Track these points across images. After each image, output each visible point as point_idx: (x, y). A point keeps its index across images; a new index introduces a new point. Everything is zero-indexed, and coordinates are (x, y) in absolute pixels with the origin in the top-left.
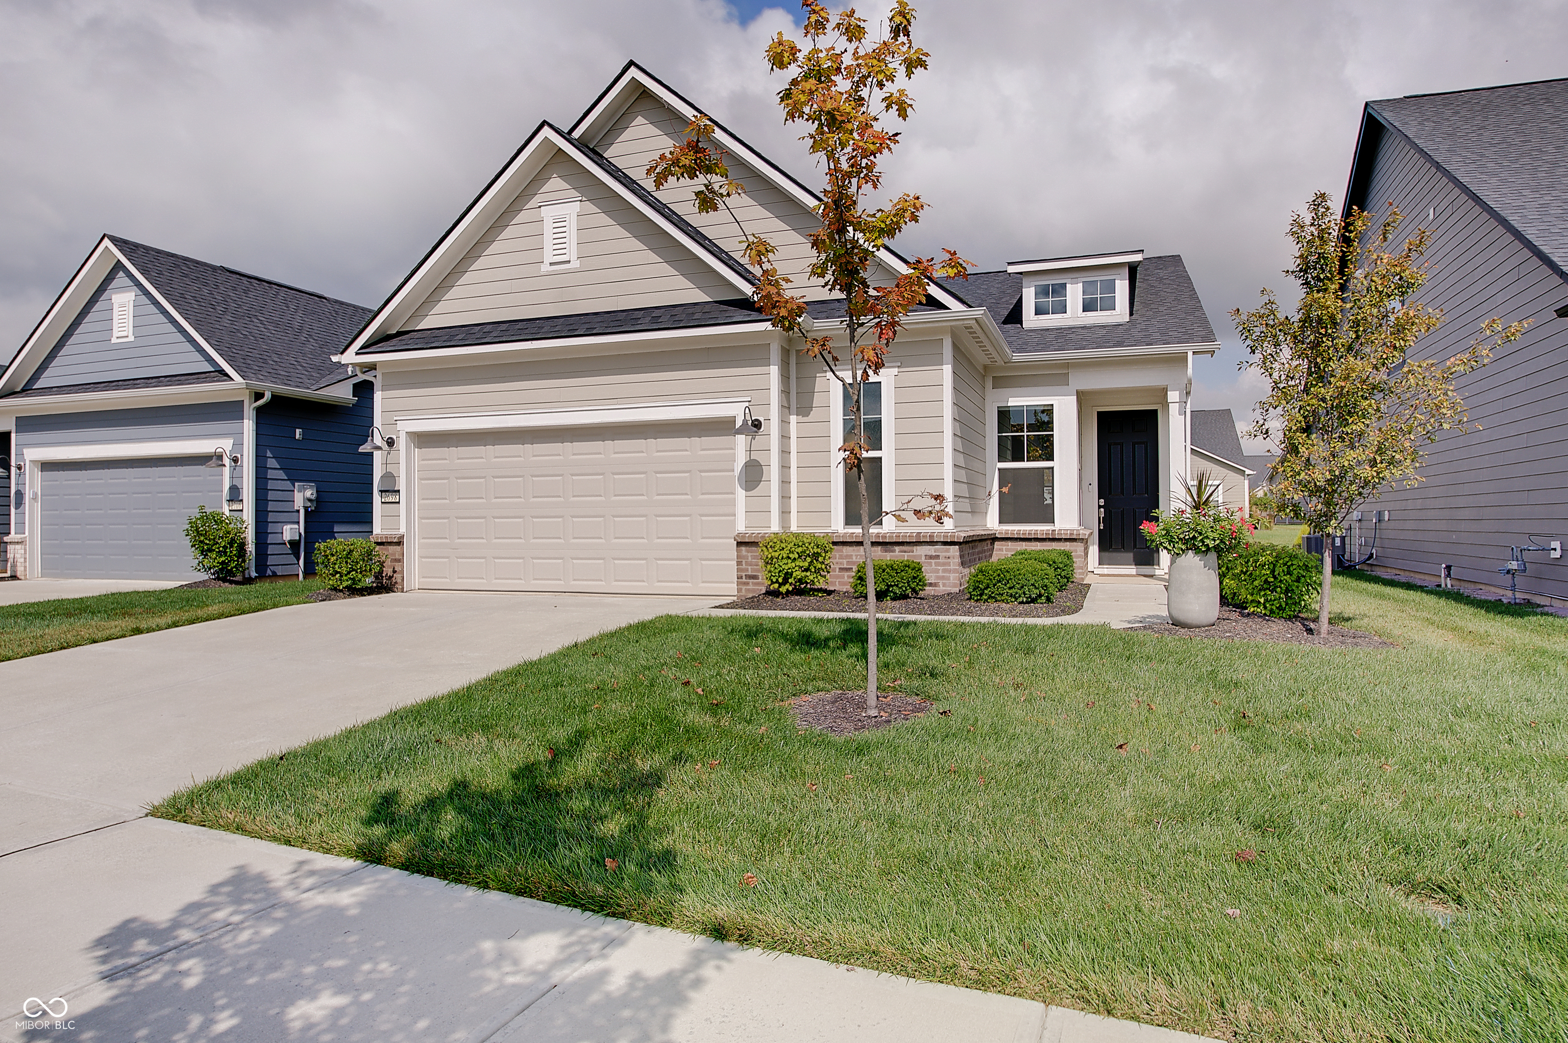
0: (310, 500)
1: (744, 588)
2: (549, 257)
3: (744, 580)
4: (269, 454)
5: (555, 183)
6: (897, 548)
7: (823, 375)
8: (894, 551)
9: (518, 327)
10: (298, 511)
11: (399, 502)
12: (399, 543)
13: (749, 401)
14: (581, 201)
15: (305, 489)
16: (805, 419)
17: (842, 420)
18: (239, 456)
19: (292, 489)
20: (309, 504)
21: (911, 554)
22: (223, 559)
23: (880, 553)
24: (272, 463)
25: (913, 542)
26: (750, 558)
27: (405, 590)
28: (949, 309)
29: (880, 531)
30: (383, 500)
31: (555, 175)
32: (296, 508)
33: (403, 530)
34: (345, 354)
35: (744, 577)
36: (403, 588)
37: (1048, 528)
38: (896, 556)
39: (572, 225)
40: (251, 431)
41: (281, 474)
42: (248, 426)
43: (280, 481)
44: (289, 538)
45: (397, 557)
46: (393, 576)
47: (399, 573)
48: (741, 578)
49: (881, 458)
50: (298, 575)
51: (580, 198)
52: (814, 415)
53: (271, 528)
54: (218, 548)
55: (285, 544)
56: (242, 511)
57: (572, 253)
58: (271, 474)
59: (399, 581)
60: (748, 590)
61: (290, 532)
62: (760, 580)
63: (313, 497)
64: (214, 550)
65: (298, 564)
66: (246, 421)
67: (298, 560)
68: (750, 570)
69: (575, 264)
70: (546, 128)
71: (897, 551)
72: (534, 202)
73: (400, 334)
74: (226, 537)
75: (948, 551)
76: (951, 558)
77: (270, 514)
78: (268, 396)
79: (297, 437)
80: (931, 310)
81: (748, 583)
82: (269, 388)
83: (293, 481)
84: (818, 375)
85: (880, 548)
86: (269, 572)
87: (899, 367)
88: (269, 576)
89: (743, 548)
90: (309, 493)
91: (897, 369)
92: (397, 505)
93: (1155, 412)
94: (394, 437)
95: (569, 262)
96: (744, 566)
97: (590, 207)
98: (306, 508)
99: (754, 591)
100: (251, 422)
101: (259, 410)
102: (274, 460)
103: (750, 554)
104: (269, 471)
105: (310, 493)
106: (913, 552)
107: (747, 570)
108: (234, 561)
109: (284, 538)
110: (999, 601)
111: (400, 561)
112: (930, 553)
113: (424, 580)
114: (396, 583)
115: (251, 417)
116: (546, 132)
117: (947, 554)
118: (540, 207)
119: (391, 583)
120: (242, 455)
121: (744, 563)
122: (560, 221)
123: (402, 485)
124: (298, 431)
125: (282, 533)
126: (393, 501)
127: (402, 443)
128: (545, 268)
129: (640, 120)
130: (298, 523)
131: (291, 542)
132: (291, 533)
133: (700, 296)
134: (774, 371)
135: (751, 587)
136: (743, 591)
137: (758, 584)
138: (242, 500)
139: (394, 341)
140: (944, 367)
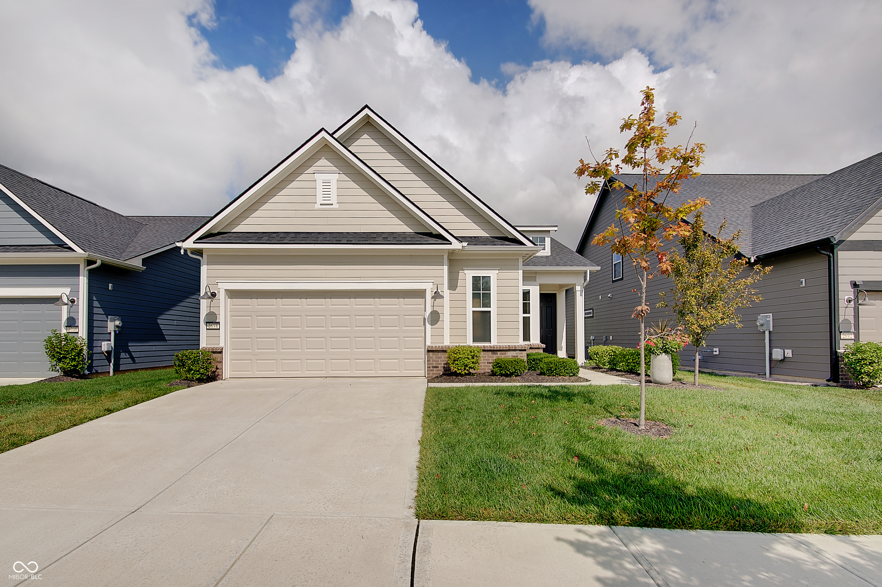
0: (117, 327)
1: (431, 372)
2: (320, 200)
3: (431, 368)
4: (94, 299)
5: (323, 162)
6: (499, 353)
7: (463, 271)
8: (497, 354)
9: (301, 236)
10: (110, 333)
11: (219, 329)
12: (221, 352)
13: (433, 282)
14: (339, 173)
15: (115, 320)
16: (454, 292)
17: (472, 293)
18: (75, 299)
19: (107, 320)
20: (117, 329)
21: (505, 355)
22: (74, 363)
23: (491, 355)
24: (96, 304)
25: (507, 350)
26: (434, 358)
27: (223, 379)
28: (526, 245)
29: (490, 345)
30: (208, 328)
31: (323, 158)
32: (109, 331)
33: (222, 345)
34: (185, 242)
35: (431, 367)
36: (222, 378)
37: (528, 343)
38: (499, 356)
39: (334, 186)
40: (85, 284)
41: (101, 311)
42: (83, 281)
43: (100, 315)
44: (106, 350)
45: (219, 360)
46: (216, 371)
47: (220, 369)
48: (430, 367)
49: (490, 312)
50: (109, 372)
51: (339, 172)
52: (458, 290)
53: (95, 343)
54: (71, 356)
55: (103, 353)
56: (78, 333)
57: (334, 200)
58: (96, 310)
59: (220, 374)
60: (433, 374)
61: (105, 346)
62: (439, 369)
63: (120, 325)
64: (68, 358)
65: (110, 365)
66: (81, 278)
67: (110, 362)
68: (434, 364)
69: (336, 206)
70: (323, 132)
71: (499, 354)
72: (311, 170)
73: (219, 233)
74: (76, 349)
75: (522, 354)
76: (523, 357)
77: (95, 335)
78: (99, 263)
79: (110, 288)
80: (517, 245)
81: (433, 370)
82: (99, 259)
83: (107, 315)
84: (460, 271)
85: (491, 352)
86: (94, 371)
87: (499, 270)
88: (94, 373)
89: (431, 353)
90: (117, 323)
91: (498, 271)
92: (218, 331)
93: (555, 294)
94: (216, 292)
95: (332, 204)
96: (431, 362)
97: (344, 177)
98: (115, 331)
99: (436, 374)
100: (85, 278)
101: (90, 271)
102: (97, 302)
103: (434, 356)
104: (95, 308)
105: (119, 322)
106: (506, 354)
107: (433, 364)
108: (81, 364)
109: (103, 350)
110: (561, 375)
111: (221, 362)
112: (514, 355)
113: (232, 373)
114: (218, 375)
115: (85, 275)
116: (323, 133)
117: (522, 355)
118: (314, 173)
119: (215, 375)
120: (78, 299)
121: (431, 360)
122: (327, 183)
123: (221, 319)
124: (110, 285)
125: (101, 347)
126: (215, 328)
127: (222, 296)
128: (317, 206)
129: (365, 136)
130: (110, 340)
131: (107, 352)
132: (107, 346)
133: (405, 229)
134: (446, 268)
135: (435, 372)
136: (431, 374)
137: (438, 370)
138: (78, 326)
139: (218, 237)
140: (519, 271)
